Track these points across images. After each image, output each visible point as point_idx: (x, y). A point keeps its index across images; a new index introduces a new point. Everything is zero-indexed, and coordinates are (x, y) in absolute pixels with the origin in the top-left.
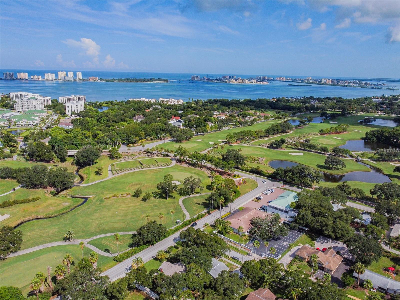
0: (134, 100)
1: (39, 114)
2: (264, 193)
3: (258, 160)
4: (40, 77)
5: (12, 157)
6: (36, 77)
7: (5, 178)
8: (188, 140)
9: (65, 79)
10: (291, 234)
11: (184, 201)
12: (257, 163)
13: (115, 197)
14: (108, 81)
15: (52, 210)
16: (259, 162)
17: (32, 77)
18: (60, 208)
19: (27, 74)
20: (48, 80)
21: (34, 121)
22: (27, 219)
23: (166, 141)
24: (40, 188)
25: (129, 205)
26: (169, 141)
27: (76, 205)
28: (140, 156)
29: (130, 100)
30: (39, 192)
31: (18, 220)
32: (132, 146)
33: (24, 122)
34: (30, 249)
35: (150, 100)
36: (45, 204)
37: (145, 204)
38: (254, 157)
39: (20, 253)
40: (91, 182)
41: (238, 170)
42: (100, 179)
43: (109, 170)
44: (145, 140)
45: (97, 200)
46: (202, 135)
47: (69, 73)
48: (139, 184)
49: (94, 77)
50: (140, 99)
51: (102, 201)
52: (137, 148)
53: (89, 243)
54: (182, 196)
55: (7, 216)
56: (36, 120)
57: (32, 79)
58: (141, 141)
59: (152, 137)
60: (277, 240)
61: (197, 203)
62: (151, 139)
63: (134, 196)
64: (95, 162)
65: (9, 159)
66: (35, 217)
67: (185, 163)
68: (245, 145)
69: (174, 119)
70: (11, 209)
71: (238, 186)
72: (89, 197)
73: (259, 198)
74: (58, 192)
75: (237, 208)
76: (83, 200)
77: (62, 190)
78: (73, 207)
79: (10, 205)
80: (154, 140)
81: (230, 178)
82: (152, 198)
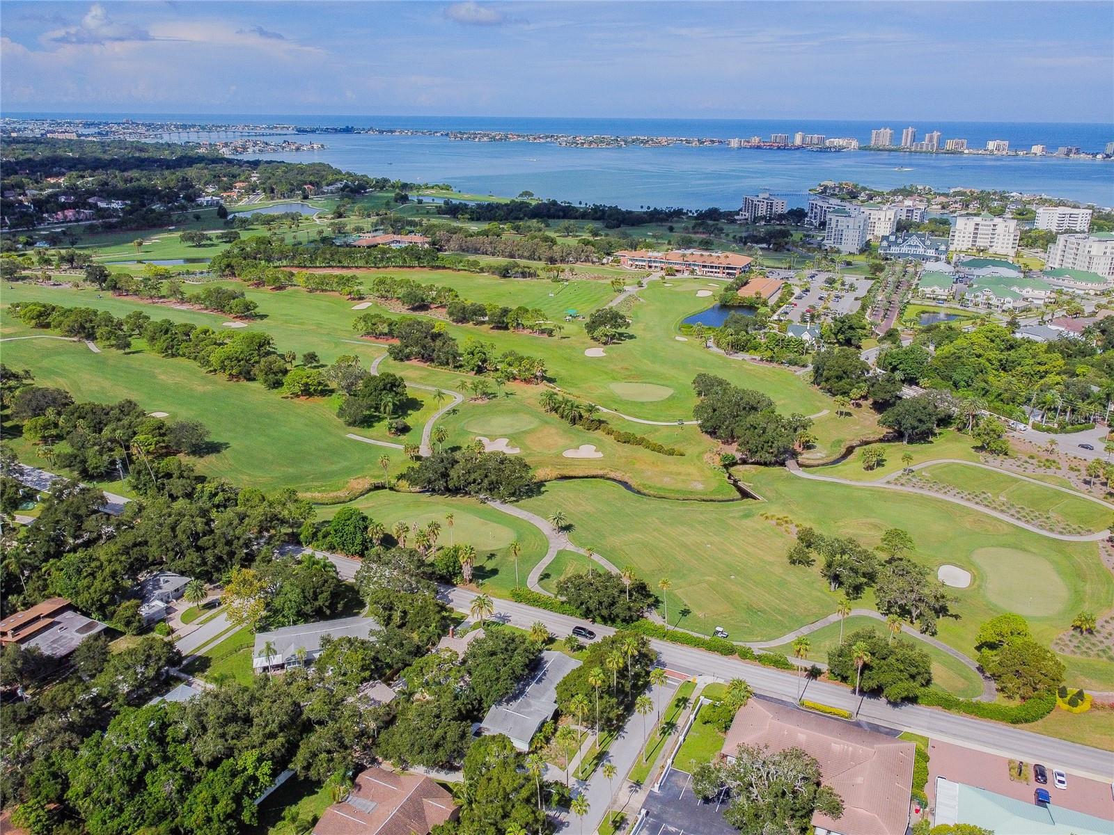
5: (804, 366)
11: (848, 621)
13: (774, 522)
15: (660, 482)
18: (680, 486)
22: (612, 475)
24: (721, 438)
27: (705, 498)
28: (1062, 472)
30: (703, 444)
31: (600, 469)
34: (523, 511)
36: (673, 468)
37: (778, 569)
40: (828, 475)
42: (846, 479)
43: (907, 470)
45: (744, 510)
51: (748, 515)
53: (561, 552)
54: (879, 608)
55: (600, 455)
56: (1019, 297)
64: (930, 439)
65: (795, 368)
66: (626, 480)
70: (620, 449)
71: (1094, 706)
72: (754, 498)
73: (1043, 775)
74: (744, 462)
75: (906, 729)
76: (738, 495)
77: (752, 463)
78: (697, 497)
79: (629, 442)
82: (816, 569)
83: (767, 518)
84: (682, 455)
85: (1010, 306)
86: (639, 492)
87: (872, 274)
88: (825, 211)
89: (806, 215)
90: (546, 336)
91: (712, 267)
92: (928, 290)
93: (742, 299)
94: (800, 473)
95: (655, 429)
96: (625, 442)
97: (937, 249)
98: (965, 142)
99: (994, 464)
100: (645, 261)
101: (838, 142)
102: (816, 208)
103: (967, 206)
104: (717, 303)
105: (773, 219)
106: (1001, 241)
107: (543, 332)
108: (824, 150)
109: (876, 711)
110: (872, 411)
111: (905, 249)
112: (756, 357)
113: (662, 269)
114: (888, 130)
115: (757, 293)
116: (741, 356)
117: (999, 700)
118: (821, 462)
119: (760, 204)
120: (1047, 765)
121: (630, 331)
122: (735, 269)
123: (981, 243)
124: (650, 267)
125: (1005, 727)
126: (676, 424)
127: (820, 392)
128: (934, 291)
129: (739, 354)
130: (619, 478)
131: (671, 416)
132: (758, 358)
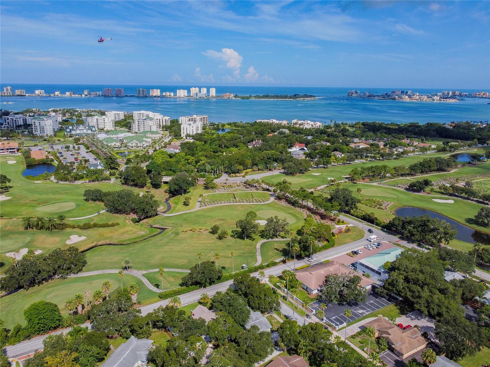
0: (262, 121)
1: (153, 135)
2: (366, 247)
3: (382, 205)
4: (172, 94)
5: (110, 180)
6: (168, 94)
7: (95, 200)
8: (303, 173)
9: (197, 96)
10: (376, 302)
11: (262, 245)
12: (379, 208)
13: (191, 231)
14: (243, 98)
15: (126, 237)
16: (382, 207)
17: (164, 94)
18: (135, 236)
19: (159, 90)
20: (180, 97)
21: (144, 143)
22: (100, 243)
23: (276, 172)
24: (124, 213)
25: (202, 242)
26: (280, 172)
27: (150, 236)
28: (237, 188)
29: (257, 121)
30: (120, 218)
31: (92, 243)
32: (234, 175)
33: (135, 144)
34: (90, 272)
35: (280, 122)
36: (122, 230)
37: (220, 243)
38: (378, 200)
39: (80, 275)
40: (175, 213)
41: (348, 215)
43: (199, 202)
44: (251, 170)
45: (172, 233)
46: (324, 167)
47: (202, 89)
48: (223, 220)
49: (228, 94)
50: (269, 121)
51: (177, 234)
52: (238, 179)
53: (144, 275)
54: (264, 238)
55: (83, 238)
56: (146, 142)
57: (164, 96)
58: (246, 171)
59: (260, 167)
60: (353, 306)
61: (276, 249)
62: (259, 170)
63: (211, 232)
64: (188, 191)
65: (107, 181)
66: (109, 243)
67: (285, 200)
68: (375, 184)
69: (297, 147)
71: (337, 234)
72: (167, 229)
74: (140, 220)
75: (322, 261)
76: (159, 231)
77: (143, 219)
78: (148, 236)
79: (90, 228)
80: (263, 170)
81: (332, 224)
82: (229, 237)
83: (186, 231)
84: (118, 224)
86: (122, 245)
92: (113, 144)
95: (91, 219)
98: (24, 91)
99: (218, 192)
104: (26, 165)
110: (154, 189)
116: (78, 182)
117: (322, 243)
118: (165, 210)
120: (353, 250)
126: (96, 214)
127: (130, 187)
128: (115, 144)
129: (76, 182)
130: (104, 244)
131: (90, 212)
132: (87, 181)
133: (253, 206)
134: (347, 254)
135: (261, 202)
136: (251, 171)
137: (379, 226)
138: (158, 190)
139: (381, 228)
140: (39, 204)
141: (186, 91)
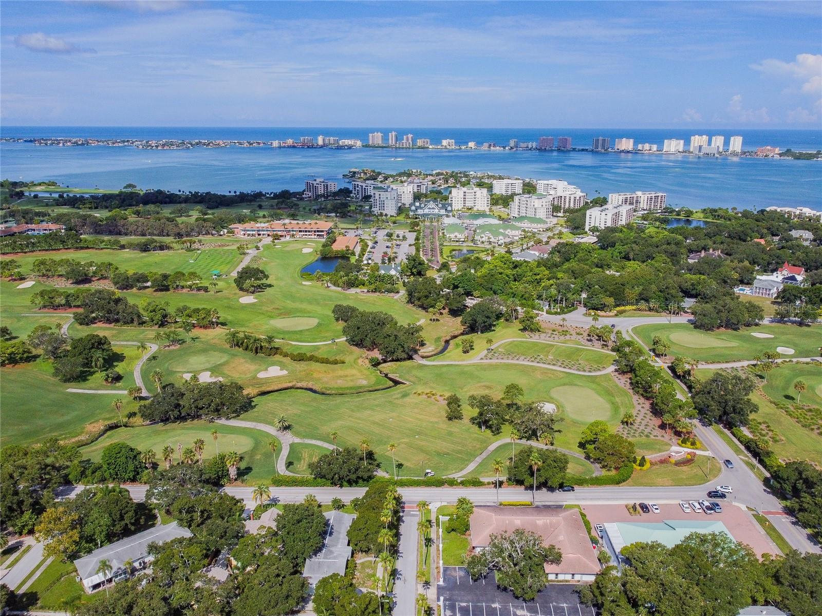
0: (779, 210)
1: (533, 225)
2: (682, 503)
4: (655, 147)
5: (397, 292)
6: (647, 146)
8: (736, 329)
9: (700, 151)
11: (501, 448)
14: (798, 157)
15: (336, 384)
17: (640, 147)
18: (351, 384)
19: (632, 141)
20: (667, 154)
22: (299, 385)
23: (683, 319)
25: (421, 417)
26: (687, 321)
27: (370, 389)
28: (574, 337)
29: (768, 209)
30: (354, 354)
31: (290, 382)
32: (593, 313)
33: (487, 238)
34: (245, 422)
36: (341, 373)
37: (443, 425)
40: (440, 361)
41: (728, 432)
42: (455, 361)
43: (489, 350)
44: (633, 307)
45: (402, 392)
47: (714, 138)
49: (769, 148)
51: (405, 395)
53: (292, 445)
55: (285, 372)
57: (639, 150)
58: (618, 309)
59: (652, 305)
62: (650, 310)
64: (493, 328)
65: (392, 294)
66: (311, 387)
67: (631, 376)
69: (785, 272)
70: (298, 366)
71: (652, 464)
72: (403, 383)
73: (647, 508)
74: (385, 361)
75: (565, 503)
76: (391, 383)
77: (390, 361)
78: (365, 389)
79: (303, 360)
80: (657, 311)
81: (670, 442)
82: (466, 421)
83: (419, 394)
84: (343, 363)
85: (502, 241)
86: (323, 394)
87: (412, 228)
88: (365, 189)
89: (351, 192)
90: (202, 292)
91: (306, 231)
92: (452, 236)
93: (337, 251)
94: (424, 362)
95: (317, 348)
96: (300, 360)
97: (446, 210)
98: (429, 141)
99: (535, 338)
100: (254, 231)
101: (348, 142)
102: (358, 187)
103: (447, 182)
104: (319, 256)
105: (330, 196)
106: (480, 202)
107: (199, 289)
108: (340, 148)
109: (543, 497)
110: (450, 316)
111: (426, 211)
112: (364, 290)
113: (269, 235)
114: (379, 133)
115: (346, 247)
116: (353, 291)
117: (604, 473)
118: (433, 353)
119: (319, 186)
120: (646, 502)
121: (268, 282)
122: (322, 231)
123: (469, 204)
124: (259, 235)
125: (614, 488)
126: (330, 342)
127: (414, 309)
128: (456, 236)
129: (352, 289)
130: (305, 386)
131: (324, 337)
132: (366, 290)
133: (562, 375)
134: (626, 506)
135: (584, 371)
136: (635, 310)
137: (768, 470)
138: (454, 319)
139: (768, 475)
140: (280, 314)
141: (682, 142)
